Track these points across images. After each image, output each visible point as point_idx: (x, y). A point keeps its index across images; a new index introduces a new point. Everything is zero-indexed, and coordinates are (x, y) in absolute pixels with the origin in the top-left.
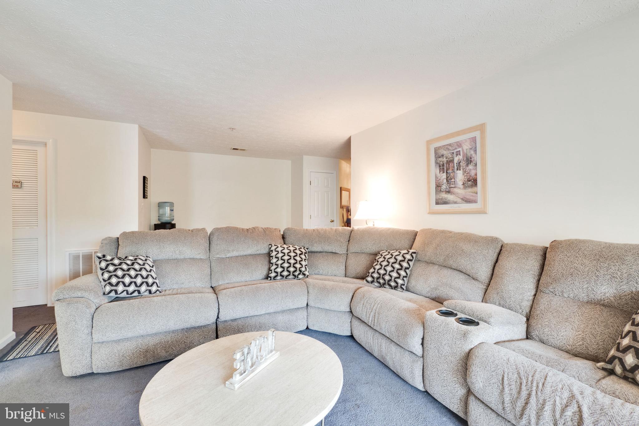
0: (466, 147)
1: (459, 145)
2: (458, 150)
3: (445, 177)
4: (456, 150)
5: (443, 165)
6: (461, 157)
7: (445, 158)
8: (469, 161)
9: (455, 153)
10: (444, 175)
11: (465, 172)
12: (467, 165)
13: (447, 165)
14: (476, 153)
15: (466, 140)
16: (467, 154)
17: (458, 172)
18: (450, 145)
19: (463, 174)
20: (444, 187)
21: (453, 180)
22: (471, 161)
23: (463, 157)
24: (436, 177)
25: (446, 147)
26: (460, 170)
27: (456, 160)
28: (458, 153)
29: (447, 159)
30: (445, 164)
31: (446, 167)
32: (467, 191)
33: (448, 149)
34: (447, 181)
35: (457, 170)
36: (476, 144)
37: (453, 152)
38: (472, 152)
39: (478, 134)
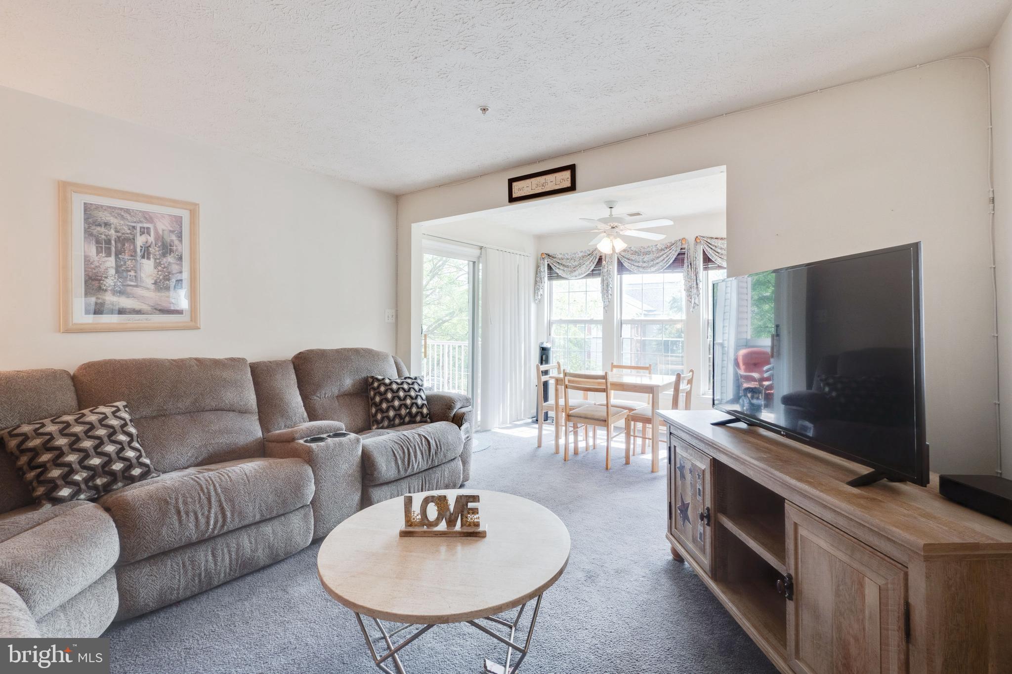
0: (163, 226)
1: (148, 217)
2: (146, 225)
3: (114, 265)
4: (141, 225)
5: (108, 242)
6: (151, 239)
7: (112, 232)
8: (167, 249)
9: (138, 229)
10: (111, 262)
11: (157, 265)
12: (164, 255)
13: (119, 245)
14: (181, 241)
15: (163, 216)
16: (165, 237)
17: (145, 261)
18: (127, 211)
19: (155, 268)
20: (109, 282)
21: (132, 273)
22: (171, 251)
23: (156, 239)
24: (87, 260)
25: (121, 213)
26: (148, 258)
27: (140, 241)
28: (145, 231)
29: (119, 234)
30: (113, 242)
31: (116, 247)
32: (163, 294)
33: (123, 218)
34: (117, 272)
35: (143, 257)
36: (181, 227)
37: (133, 224)
38: (174, 238)
39: (185, 215)
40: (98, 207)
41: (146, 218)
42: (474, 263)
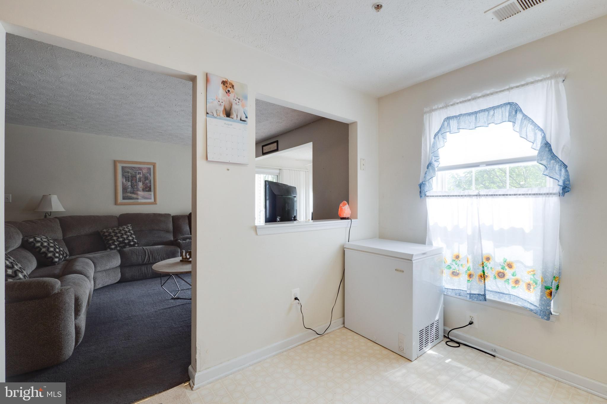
0: (145, 171)
1: (140, 169)
2: (140, 171)
3: (130, 184)
4: (138, 171)
5: (129, 177)
6: (141, 176)
7: (130, 174)
8: (146, 178)
9: (137, 173)
10: (129, 183)
11: (143, 184)
12: (145, 181)
13: (132, 178)
14: (151, 176)
15: (145, 168)
16: (146, 175)
17: (139, 183)
18: (134, 167)
19: (143, 185)
20: (129, 190)
21: (136, 187)
22: (148, 179)
23: (142, 175)
24: (123, 183)
25: (132, 168)
26: (141, 182)
27: (138, 176)
28: (139, 173)
29: (132, 175)
30: (130, 177)
31: (131, 179)
32: (145, 193)
33: (133, 170)
34: (131, 186)
35: (139, 182)
36: (150, 171)
37: (136, 171)
38: (148, 175)
39: (152, 167)
40: (126, 167)
41: (139, 169)
42: (277, 176)
